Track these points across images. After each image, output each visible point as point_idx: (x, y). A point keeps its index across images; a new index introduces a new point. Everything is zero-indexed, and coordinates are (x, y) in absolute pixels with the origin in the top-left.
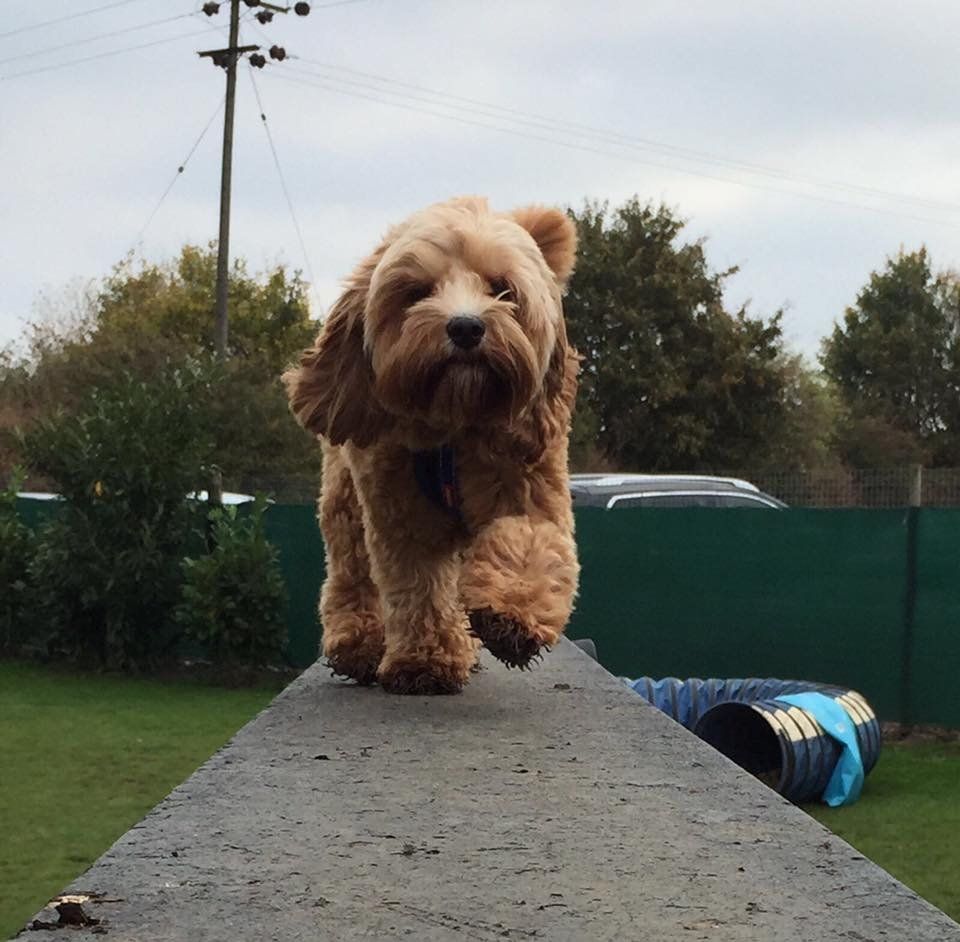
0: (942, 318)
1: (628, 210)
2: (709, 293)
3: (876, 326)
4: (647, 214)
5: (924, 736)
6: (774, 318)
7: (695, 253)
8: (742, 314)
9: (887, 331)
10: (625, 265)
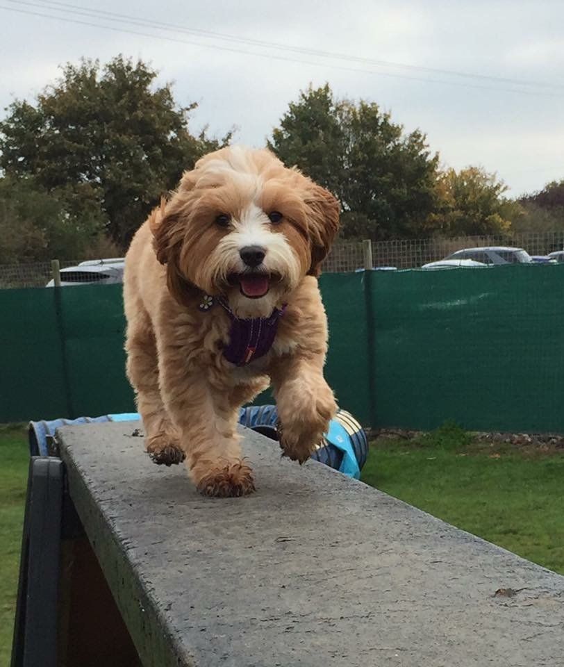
0: (341, 134)
1: (114, 65)
2: (177, 122)
3: (297, 140)
4: (129, 68)
5: (389, 436)
6: (226, 138)
7: (165, 94)
8: (202, 136)
9: (305, 143)
10: (117, 105)
